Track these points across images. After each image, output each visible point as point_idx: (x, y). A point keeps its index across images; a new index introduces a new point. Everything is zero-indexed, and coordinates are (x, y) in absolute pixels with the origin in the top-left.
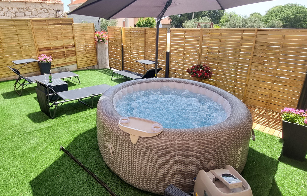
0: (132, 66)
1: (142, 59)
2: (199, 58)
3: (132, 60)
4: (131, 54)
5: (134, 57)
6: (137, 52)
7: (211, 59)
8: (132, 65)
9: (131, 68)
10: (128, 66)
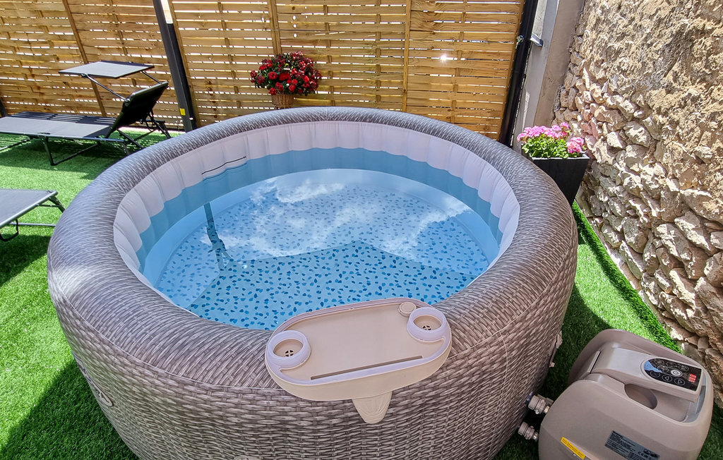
0: (42, 94)
1: (74, 59)
2: (273, 35)
3: (30, 70)
4: (15, 49)
5: (33, 57)
6: (40, 36)
7: (307, 34)
8: (39, 88)
9: (37, 101)
10: (22, 96)
